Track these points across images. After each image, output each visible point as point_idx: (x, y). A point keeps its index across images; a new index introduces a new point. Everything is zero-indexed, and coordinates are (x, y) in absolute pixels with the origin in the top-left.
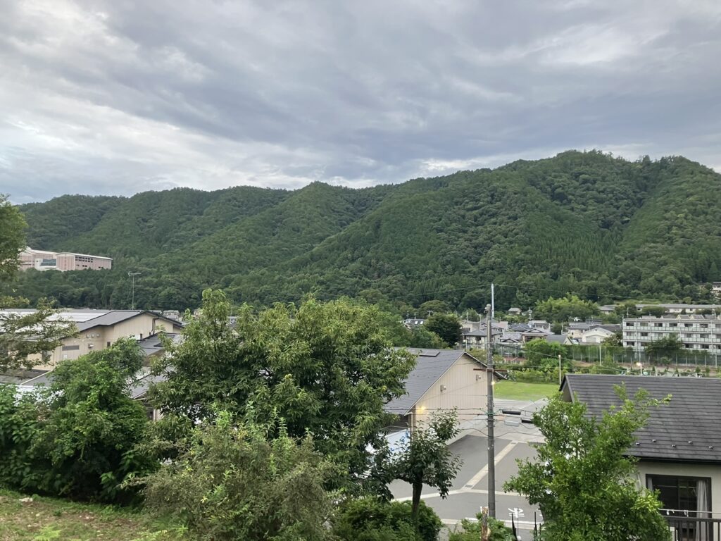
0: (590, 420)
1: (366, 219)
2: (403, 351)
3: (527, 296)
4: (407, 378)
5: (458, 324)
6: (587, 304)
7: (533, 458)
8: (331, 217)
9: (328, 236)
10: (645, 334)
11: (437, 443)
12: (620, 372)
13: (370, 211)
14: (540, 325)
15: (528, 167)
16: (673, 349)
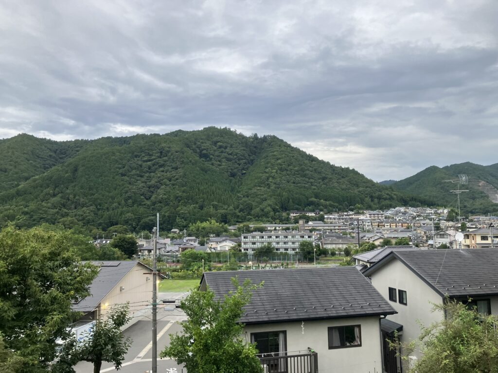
0: (217, 302)
1: (66, 164)
2: (89, 264)
3: (184, 221)
4: (91, 283)
5: (135, 241)
6: (221, 225)
7: (181, 333)
8: (36, 161)
9: (33, 176)
10: (254, 243)
11: (113, 330)
12: (240, 269)
13: (70, 159)
14: (191, 240)
15: (185, 135)
16: (270, 252)
